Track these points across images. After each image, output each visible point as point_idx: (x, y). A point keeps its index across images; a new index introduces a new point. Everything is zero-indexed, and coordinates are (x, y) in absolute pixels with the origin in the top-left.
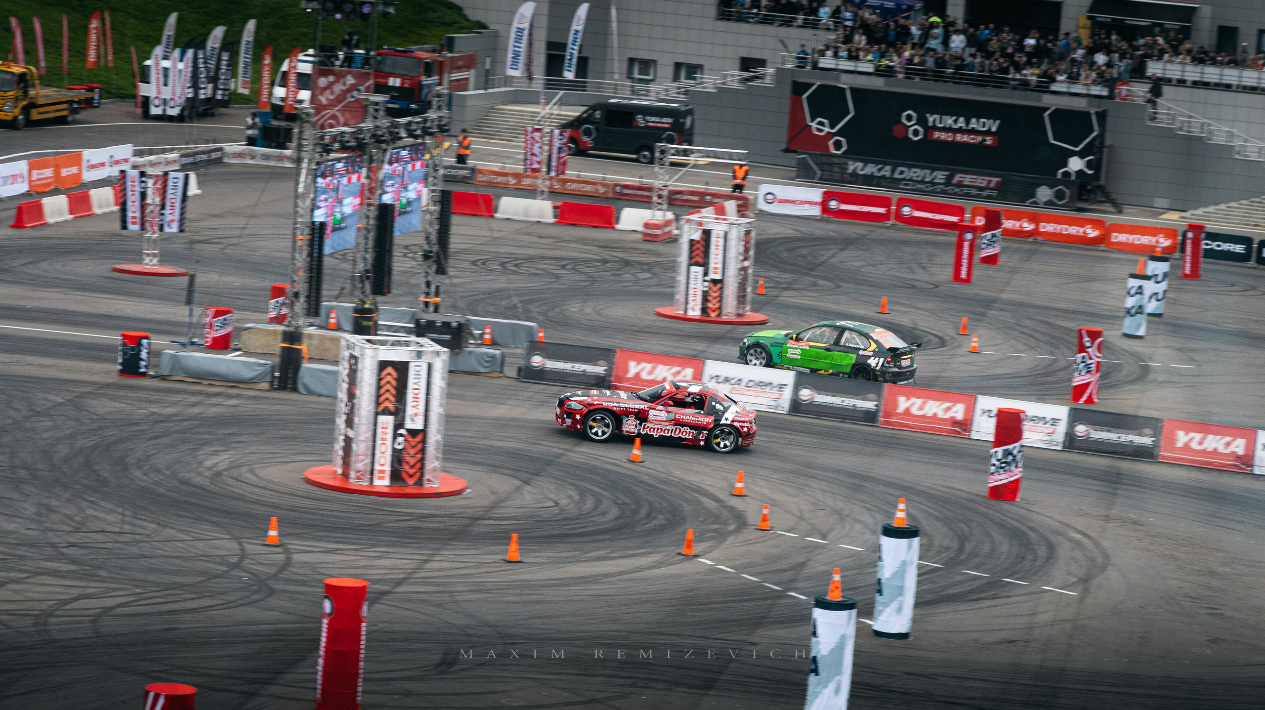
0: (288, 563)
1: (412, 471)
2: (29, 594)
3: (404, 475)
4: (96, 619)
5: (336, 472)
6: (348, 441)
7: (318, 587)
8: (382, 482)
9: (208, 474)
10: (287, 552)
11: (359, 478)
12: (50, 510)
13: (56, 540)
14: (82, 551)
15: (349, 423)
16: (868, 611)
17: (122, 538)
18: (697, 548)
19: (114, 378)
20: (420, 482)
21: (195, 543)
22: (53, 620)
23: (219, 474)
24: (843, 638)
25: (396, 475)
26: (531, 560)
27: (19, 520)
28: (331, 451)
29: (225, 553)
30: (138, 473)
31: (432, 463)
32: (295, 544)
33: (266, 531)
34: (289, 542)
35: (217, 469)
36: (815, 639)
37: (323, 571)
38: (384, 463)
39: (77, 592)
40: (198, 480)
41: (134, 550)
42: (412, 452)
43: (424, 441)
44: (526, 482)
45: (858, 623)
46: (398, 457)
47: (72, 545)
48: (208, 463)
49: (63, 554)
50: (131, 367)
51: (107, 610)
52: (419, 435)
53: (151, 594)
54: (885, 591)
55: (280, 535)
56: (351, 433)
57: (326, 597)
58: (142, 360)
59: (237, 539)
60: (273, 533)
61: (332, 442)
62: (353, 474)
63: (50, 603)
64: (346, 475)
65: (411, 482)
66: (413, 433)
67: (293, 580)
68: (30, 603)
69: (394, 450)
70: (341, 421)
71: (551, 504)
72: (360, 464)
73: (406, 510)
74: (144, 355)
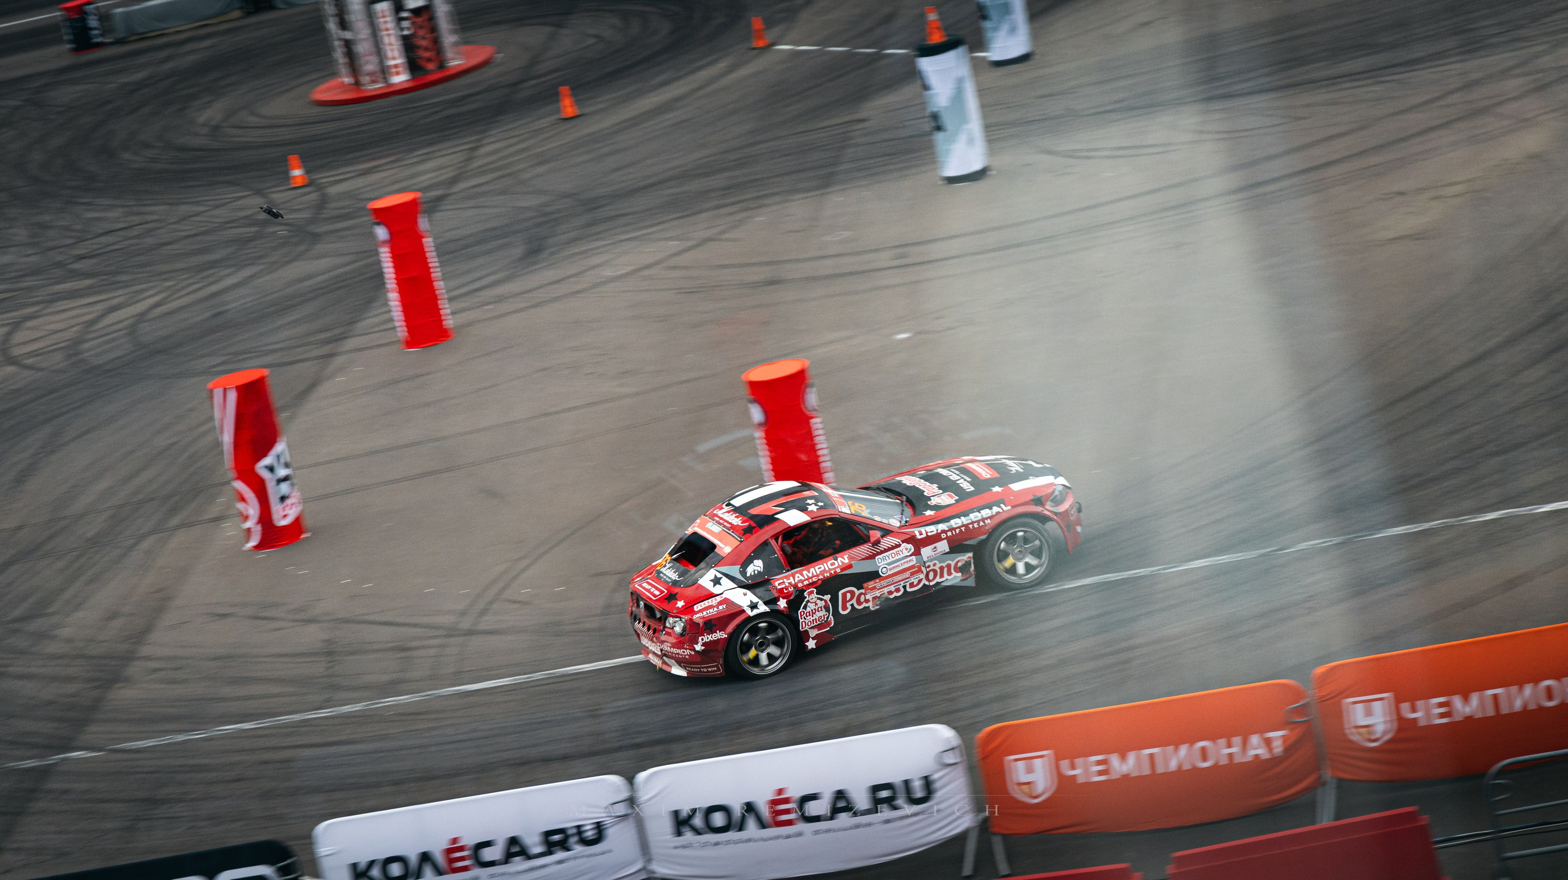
0: (324, 201)
1: (427, 54)
2: (49, 327)
3: (422, 63)
4: (132, 330)
5: (343, 83)
6: (348, 44)
7: (364, 216)
8: (400, 78)
9: (205, 130)
10: (320, 188)
11: (374, 82)
12: (44, 226)
13: (61, 258)
14: (94, 261)
15: (344, 25)
16: (978, 43)
17: (135, 232)
18: (770, 36)
19: (69, 60)
20: (442, 66)
21: (216, 212)
22: (86, 346)
23: (216, 128)
24: (960, 81)
25: (413, 65)
26: (593, 109)
27: (13, 249)
28: (332, 62)
29: (249, 212)
30: (127, 156)
31: (449, 39)
32: (323, 177)
33: (287, 173)
34: (320, 176)
35: (213, 123)
36: (927, 92)
37: (363, 196)
38: (395, 57)
39: (100, 307)
40: (197, 142)
41: (150, 241)
42: (421, 32)
43: (432, 19)
44: (560, 25)
45: (973, 59)
46: (408, 45)
47: (81, 258)
48: (201, 119)
49: (73, 271)
50: (82, 41)
51: (141, 317)
52: (424, 13)
53: (185, 283)
54: (993, 13)
55: (308, 172)
56: (348, 35)
57: (378, 224)
58: (91, 29)
59: (259, 192)
60: (297, 172)
61: (328, 50)
62: (365, 79)
63: (75, 329)
64: (357, 83)
65: (431, 66)
66: (417, 12)
67: (337, 217)
68: (54, 336)
69: (405, 38)
70: (332, 25)
71: (592, 41)
72: (369, 65)
73: (436, 100)
74: (93, 22)
